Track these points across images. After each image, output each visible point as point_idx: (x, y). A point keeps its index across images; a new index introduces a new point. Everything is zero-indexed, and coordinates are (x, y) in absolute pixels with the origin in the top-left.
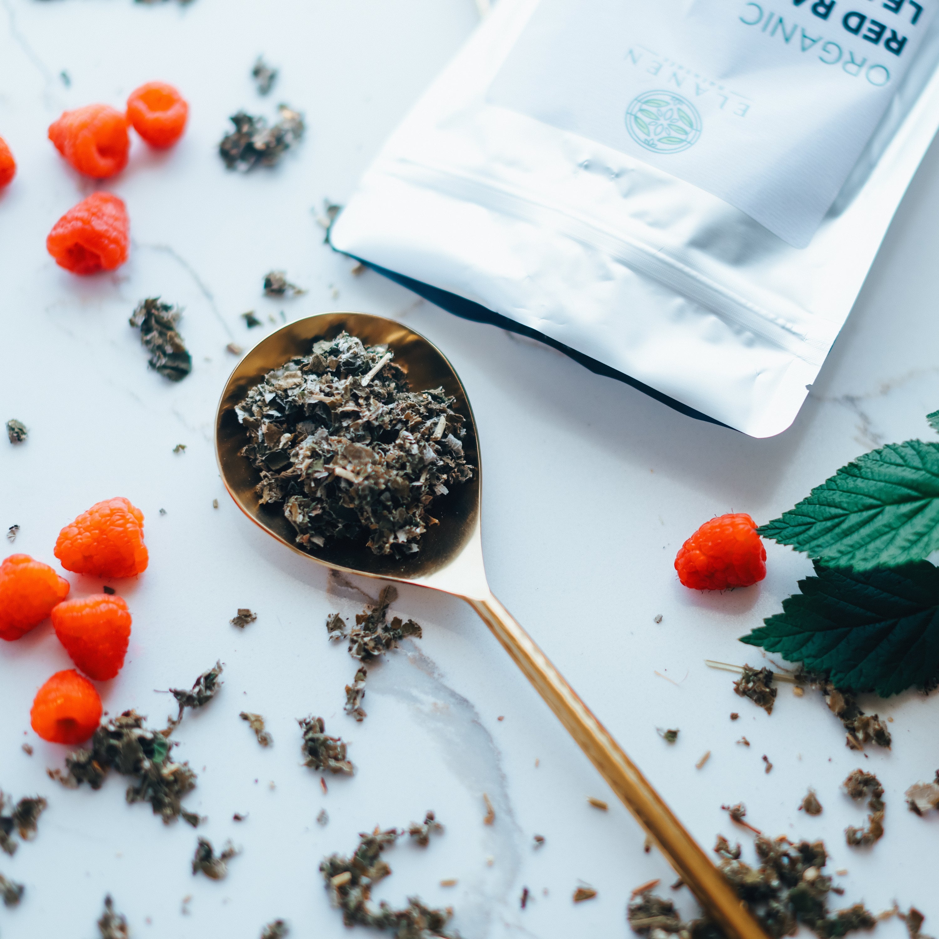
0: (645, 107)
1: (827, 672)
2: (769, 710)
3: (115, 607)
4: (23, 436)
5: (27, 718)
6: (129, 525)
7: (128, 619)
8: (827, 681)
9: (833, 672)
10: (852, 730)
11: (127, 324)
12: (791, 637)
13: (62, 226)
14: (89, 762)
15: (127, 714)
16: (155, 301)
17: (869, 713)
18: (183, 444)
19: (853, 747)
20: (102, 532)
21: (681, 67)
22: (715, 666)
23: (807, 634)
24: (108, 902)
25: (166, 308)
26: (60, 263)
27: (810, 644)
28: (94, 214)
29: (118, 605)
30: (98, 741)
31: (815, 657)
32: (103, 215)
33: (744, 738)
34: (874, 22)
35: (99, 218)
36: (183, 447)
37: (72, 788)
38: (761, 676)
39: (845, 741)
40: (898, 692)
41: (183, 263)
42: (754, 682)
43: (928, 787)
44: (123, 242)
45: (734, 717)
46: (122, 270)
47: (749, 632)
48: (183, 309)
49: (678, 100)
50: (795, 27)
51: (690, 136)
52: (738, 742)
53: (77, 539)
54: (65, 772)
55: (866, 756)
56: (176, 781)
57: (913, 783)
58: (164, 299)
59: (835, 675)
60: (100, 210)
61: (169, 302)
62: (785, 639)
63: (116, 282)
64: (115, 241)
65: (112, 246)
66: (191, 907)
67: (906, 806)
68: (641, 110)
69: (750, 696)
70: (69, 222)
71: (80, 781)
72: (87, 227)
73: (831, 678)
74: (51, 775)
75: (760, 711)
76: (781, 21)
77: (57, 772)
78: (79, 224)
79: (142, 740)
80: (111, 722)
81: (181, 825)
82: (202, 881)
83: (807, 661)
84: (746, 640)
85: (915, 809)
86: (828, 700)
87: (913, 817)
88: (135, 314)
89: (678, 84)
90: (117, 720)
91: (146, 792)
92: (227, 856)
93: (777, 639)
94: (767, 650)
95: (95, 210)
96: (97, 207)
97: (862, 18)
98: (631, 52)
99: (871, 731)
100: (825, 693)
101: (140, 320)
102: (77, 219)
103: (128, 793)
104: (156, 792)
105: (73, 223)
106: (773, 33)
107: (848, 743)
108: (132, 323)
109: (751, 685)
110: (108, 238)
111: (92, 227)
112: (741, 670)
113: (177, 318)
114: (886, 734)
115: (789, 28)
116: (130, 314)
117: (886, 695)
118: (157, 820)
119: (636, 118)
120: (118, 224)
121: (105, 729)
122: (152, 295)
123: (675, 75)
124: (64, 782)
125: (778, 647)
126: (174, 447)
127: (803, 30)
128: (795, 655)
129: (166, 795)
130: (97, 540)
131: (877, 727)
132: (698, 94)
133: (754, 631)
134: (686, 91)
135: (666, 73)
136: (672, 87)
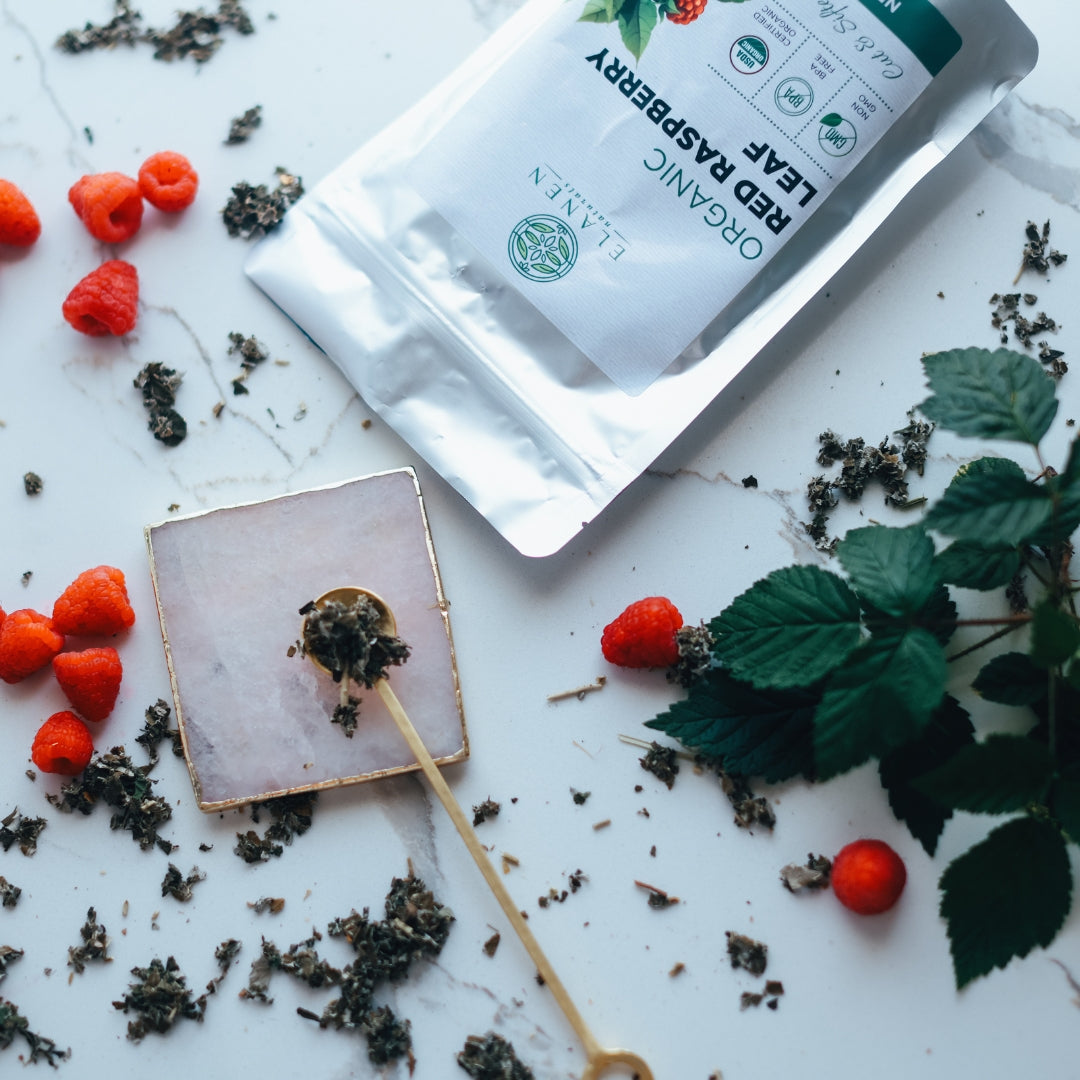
0: (531, 229)
1: (722, 757)
2: (670, 785)
3: (106, 660)
4: (38, 490)
5: (29, 754)
6: (112, 593)
7: (119, 668)
8: (721, 766)
9: (725, 759)
10: (739, 812)
11: (132, 384)
12: (693, 723)
13: (75, 298)
14: (80, 792)
15: (116, 751)
16: (159, 365)
17: (758, 796)
18: (177, 503)
19: (739, 825)
20: (90, 602)
21: (578, 195)
22: (627, 741)
23: (708, 720)
24: (92, 914)
25: (168, 373)
26: (76, 326)
27: (709, 730)
28: (103, 288)
29: (108, 659)
30: (87, 776)
31: (712, 743)
32: (112, 288)
33: (645, 810)
34: (763, 195)
35: (108, 292)
36: (177, 507)
37: (67, 812)
38: (664, 755)
39: (733, 820)
40: (784, 779)
41: (187, 327)
42: (658, 760)
43: (799, 869)
44: (130, 314)
45: (638, 789)
46: (132, 334)
47: (654, 717)
48: (182, 375)
49: (564, 228)
50: (691, 183)
51: (562, 268)
52: (639, 813)
53: (70, 611)
54: (61, 799)
55: (752, 834)
56: (152, 814)
57: (787, 863)
58: (168, 365)
59: (728, 760)
60: (110, 283)
61: (171, 367)
62: (686, 724)
63: (126, 343)
64: (123, 314)
65: (119, 319)
66: (159, 922)
67: (781, 883)
68: (527, 232)
69: (654, 772)
70: (81, 295)
71: (73, 806)
72: (98, 301)
73: (724, 764)
74: (50, 799)
75: (662, 786)
76: (680, 173)
77: (55, 798)
78: (90, 298)
79: (125, 777)
80: (100, 760)
81: (157, 852)
82: (170, 901)
83: (704, 746)
84: (650, 725)
85: (787, 885)
86: (721, 780)
87: (786, 893)
88: (140, 375)
89: (570, 212)
90: (106, 756)
91: (127, 821)
92: (194, 880)
93: (679, 725)
94: (668, 734)
95: (105, 283)
96: (107, 279)
97: (755, 189)
98: (537, 171)
99: (756, 814)
100: (720, 775)
101: (143, 383)
102: (88, 293)
103: (112, 822)
104: (136, 822)
105: (85, 296)
106: (669, 183)
107: (736, 821)
108: (136, 384)
109: (654, 762)
110: (115, 312)
111: (101, 301)
112: (650, 747)
113: (177, 383)
114: (771, 816)
115: (686, 180)
116: (135, 376)
117: (772, 781)
118: (136, 845)
119: (520, 238)
120: (125, 297)
121: (94, 767)
122: (156, 360)
123: (569, 203)
124: (60, 807)
125: (680, 732)
126: (169, 506)
127: (698, 187)
128: (694, 740)
129: (144, 826)
130: (86, 610)
131: (761, 810)
132: (584, 225)
133: (659, 716)
134: (574, 222)
135: (563, 198)
136: (562, 214)
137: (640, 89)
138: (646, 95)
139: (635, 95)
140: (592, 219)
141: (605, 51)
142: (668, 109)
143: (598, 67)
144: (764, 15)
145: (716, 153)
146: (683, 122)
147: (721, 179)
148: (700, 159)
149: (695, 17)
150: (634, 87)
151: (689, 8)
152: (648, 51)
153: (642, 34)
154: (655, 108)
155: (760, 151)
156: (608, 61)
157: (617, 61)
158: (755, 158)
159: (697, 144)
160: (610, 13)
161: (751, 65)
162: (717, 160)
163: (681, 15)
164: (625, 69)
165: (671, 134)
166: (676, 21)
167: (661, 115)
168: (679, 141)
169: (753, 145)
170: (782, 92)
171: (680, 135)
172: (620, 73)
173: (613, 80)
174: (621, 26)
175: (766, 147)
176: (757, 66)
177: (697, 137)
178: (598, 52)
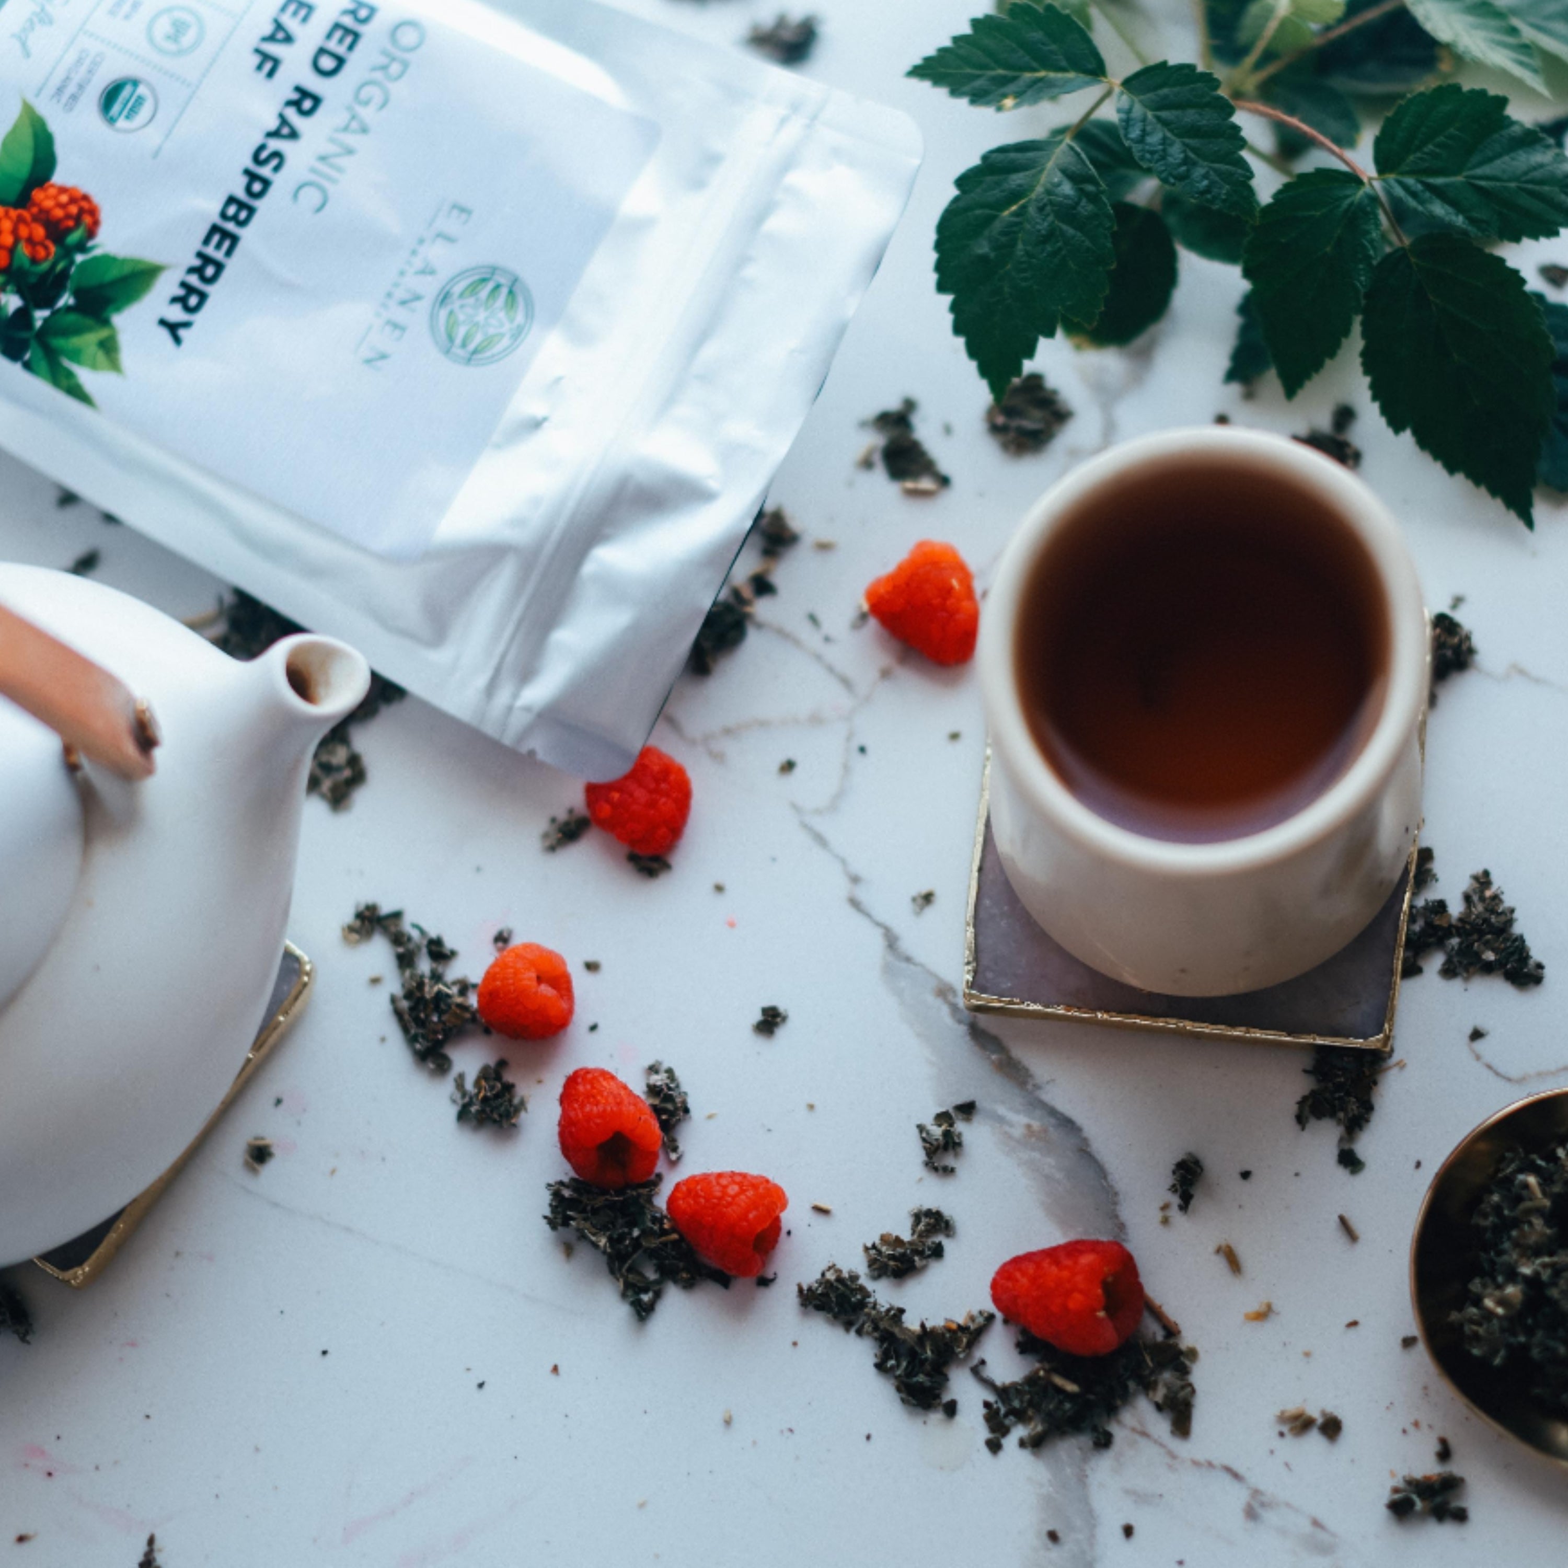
0: (458, 341)
21: (389, 295)
49: (444, 298)
50: (332, 140)
51: (502, 280)
68: (464, 345)
76: (323, 159)
89: (418, 298)
97: (322, 51)
98: (369, 361)
106: (340, 170)
115: (331, 149)
119: (475, 352)
123: (403, 303)
127: (337, 130)
132: (432, 272)
134: (430, 287)
135: (401, 315)
136: (423, 307)
137: (210, 251)
138: (216, 238)
139: (219, 255)
140: (418, 263)
141: (163, 322)
142: (231, 200)
143: (186, 325)
144: (65, 98)
145: (282, 117)
146: (247, 172)
147: (317, 101)
148: (294, 135)
149: (86, 198)
150: (206, 260)
151: (74, 209)
152: (150, 255)
153: (126, 270)
154: (234, 218)
155: (266, 57)
156: (176, 314)
157: (175, 300)
158: (276, 62)
159: (274, 145)
160: (103, 333)
161: (140, 101)
162: (291, 114)
163: (87, 219)
164: (184, 285)
165: (266, 183)
166: (96, 223)
167: (241, 205)
168: (277, 169)
169: (259, 67)
170: (171, 46)
171: (265, 171)
172: (189, 289)
173: (203, 297)
174: (118, 309)
175: (257, 51)
176: (142, 90)
177: (262, 148)
178: (164, 334)
